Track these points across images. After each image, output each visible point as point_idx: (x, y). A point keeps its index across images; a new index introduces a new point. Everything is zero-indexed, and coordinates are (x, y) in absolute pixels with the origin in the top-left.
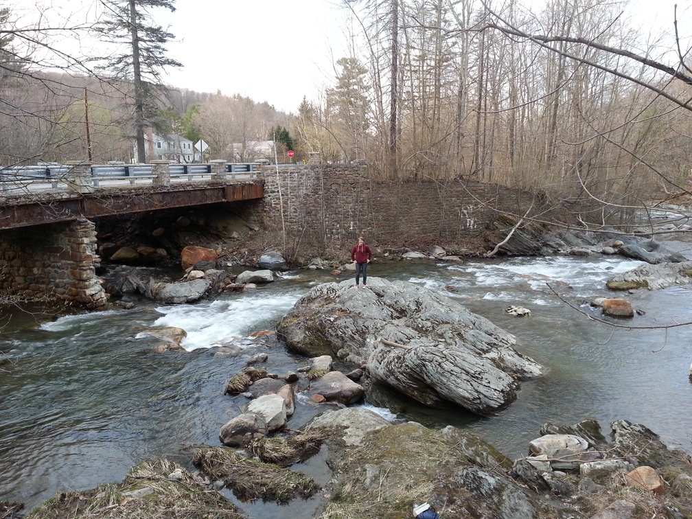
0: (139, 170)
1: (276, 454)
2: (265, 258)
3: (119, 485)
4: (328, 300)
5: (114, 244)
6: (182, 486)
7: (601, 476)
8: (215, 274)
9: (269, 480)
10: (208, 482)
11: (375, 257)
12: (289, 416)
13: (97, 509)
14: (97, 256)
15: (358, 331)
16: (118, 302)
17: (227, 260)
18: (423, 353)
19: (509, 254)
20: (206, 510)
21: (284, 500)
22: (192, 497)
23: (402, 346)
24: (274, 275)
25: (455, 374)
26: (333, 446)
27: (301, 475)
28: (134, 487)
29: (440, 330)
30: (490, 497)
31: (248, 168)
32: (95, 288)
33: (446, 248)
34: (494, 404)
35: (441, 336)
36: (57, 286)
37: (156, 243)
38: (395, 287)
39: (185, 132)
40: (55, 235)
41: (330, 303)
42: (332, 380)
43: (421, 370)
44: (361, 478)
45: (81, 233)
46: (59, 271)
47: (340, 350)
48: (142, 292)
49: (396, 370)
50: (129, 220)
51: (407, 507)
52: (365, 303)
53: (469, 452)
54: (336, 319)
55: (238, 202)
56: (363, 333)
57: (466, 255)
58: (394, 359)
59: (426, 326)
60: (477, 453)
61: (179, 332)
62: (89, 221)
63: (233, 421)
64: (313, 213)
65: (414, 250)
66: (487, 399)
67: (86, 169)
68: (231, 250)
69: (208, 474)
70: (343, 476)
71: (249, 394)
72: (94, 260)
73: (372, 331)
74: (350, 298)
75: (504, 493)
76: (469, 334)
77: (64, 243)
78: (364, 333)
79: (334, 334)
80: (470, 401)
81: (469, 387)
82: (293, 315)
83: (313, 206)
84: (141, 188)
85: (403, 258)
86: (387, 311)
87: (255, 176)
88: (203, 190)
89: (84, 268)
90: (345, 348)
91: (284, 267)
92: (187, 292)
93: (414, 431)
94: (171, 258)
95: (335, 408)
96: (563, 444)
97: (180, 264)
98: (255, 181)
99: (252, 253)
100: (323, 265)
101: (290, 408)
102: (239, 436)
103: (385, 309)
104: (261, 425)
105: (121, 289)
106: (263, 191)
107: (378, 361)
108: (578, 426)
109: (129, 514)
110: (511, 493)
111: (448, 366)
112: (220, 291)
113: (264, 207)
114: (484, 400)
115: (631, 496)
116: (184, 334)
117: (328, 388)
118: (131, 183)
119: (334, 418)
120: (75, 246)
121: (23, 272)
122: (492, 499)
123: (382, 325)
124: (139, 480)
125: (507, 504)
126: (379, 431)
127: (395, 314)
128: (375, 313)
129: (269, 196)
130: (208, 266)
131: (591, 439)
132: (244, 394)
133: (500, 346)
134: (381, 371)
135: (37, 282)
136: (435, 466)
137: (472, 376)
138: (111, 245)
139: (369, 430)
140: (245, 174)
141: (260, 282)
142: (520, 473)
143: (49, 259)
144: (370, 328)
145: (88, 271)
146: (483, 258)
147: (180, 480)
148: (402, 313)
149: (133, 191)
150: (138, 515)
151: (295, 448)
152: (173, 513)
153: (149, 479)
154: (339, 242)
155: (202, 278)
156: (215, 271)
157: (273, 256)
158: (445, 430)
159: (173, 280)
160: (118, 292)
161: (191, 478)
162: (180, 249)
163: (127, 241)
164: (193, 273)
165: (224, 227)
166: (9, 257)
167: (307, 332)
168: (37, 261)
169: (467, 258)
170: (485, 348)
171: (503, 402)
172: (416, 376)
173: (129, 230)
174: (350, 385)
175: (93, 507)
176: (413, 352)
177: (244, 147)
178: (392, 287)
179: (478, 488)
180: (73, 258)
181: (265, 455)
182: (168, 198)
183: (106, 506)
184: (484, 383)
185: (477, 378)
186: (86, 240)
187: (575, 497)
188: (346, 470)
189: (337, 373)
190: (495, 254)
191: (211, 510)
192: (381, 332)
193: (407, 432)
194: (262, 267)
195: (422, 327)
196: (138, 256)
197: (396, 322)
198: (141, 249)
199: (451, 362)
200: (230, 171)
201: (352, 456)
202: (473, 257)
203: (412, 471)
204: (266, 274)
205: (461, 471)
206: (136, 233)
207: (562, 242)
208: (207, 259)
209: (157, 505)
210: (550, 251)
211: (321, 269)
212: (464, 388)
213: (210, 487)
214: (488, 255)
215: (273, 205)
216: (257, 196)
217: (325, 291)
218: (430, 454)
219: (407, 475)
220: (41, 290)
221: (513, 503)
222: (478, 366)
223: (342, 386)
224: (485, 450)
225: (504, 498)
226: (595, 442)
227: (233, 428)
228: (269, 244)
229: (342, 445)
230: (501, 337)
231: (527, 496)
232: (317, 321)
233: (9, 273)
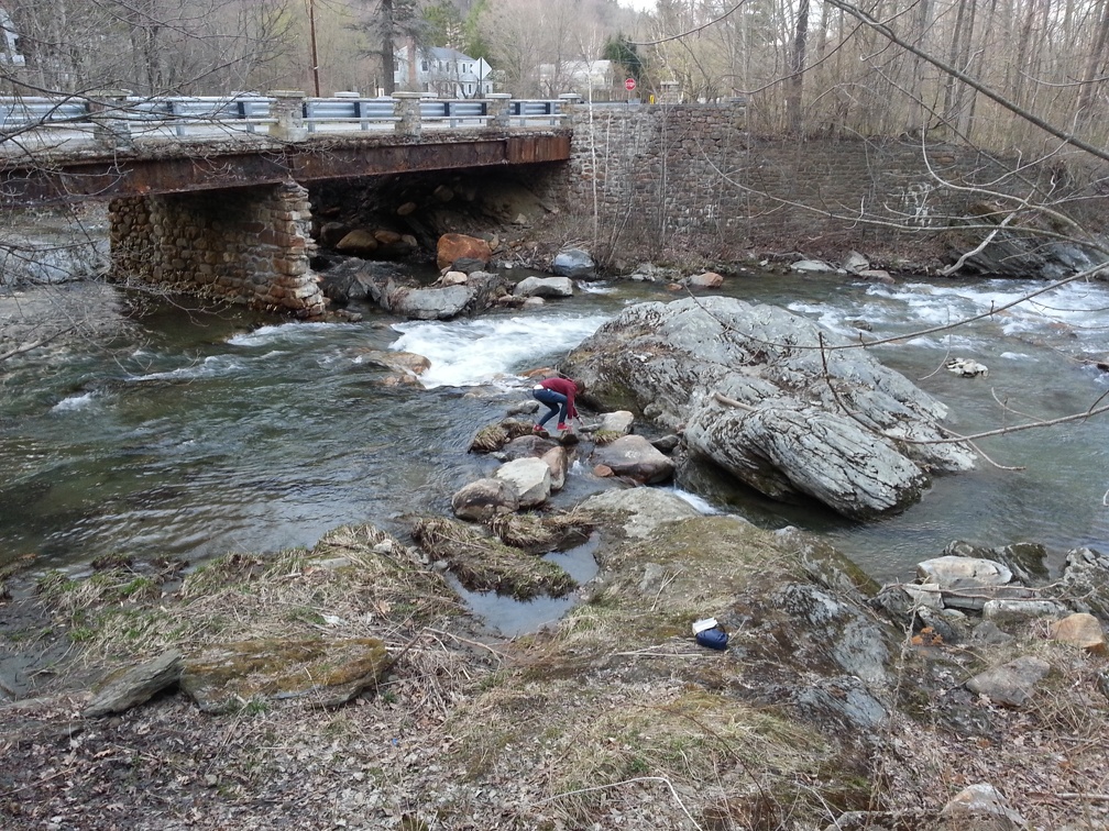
0: (375, 108)
1: (524, 537)
2: (563, 259)
3: (308, 552)
4: (645, 329)
5: (341, 225)
6: (390, 561)
7: (1013, 622)
8: (483, 279)
9: (507, 568)
10: (427, 561)
11: (744, 266)
12: (554, 492)
13: (276, 577)
14: (312, 241)
15: (680, 379)
16: (340, 311)
17: (506, 258)
18: (773, 419)
19: (984, 272)
20: (416, 594)
21: (525, 596)
22: (400, 575)
23: (749, 407)
24: (575, 287)
25: (821, 454)
26: (608, 536)
27: (553, 567)
28: (327, 555)
29: (816, 387)
30: (823, 627)
31: (547, 109)
32: (308, 287)
33: (871, 256)
34: (878, 505)
35: (817, 397)
36: (256, 281)
37: (402, 226)
38: (756, 315)
39: (469, 44)
40: (253, 206)
41: (647, 333)
42: (628, 446)
43: (767, 444)
44: (635, 580)
45: (288, 204)
46: (260, 260)
47: (649, 406)
48: (375, 298)
49: (727, 441)
50: (364, 188)
51: (687, 622)
52: (700, 338)
53: (813, 566)
54: (649, 358)
55: (528, 165)
56: (688, 384)
57: (905, 270)
58: (727, 425)
59: (794, 380)
60: (824, 569)
61: (420, 361)
62: (299, 186)
63: (469, 487)
64: (648, 187)
65: (811, 258)
66: (867, 496)
67: (295, 104)
68: (512, 243)
69: (427, 551)
70: (612, 575)
71: (502, 455)
72: (307, 246)
73: (703, 381)
74: (678, 329)
75: (848, 626)
76: (863, 398)
77: (264, 216)
78: (691, 383)
79: (642, 381)
80: (838, 496)
81: (841, 476)
82: (586, 348)
83: (649, 176)
84: (377, 138)
85: (790, 270)
86: (735, 352)
87: (558, 123)
88: (472, 144)
89: (293, 257)
90: (657, 402)
91: (593, 275)
92: (439, 303)
93: (731, 527)
94: (423, 251)
95: (624, 486)
96: (970, 572)
97: (435, 260)
98: (557, 131)
99: (544, 249)
100: (655, 275)
101: (557, 479)
102: (476, 507)
103: (732, 348)
104: (508, 496)
105: (347, 293)
106: (569, 148)
107: (702, 425)
108: (1007, 550)
109: (314, 587)
110: (859, 627)
111: (810, 441)
112: (488, 305)
113: (569, 174)
114: (861, 496)
115: (1048, 653)
116: (426, 364)
117: (619, 458)
118: (363, 128)
119: (619, 498)
120: (279, 223)
121: (210, 257)
122: (826, 630)
123: (722, 372)
124: (334, 548)
125: (847, 641)
126: (679, 522)
127: (749, 358)
128: (716, 352)
129: (579, 157)
130: (474, 265)
131: (1025, 570)
132: (496, 454)
133: (914, 420)
134: (704, 441)
135: (229, 275)
136: (748, 576)
137: (849, 460)
138: (338, 225)
139: (665, 520)
140: (545, 118)
141: (551, 296)
142: (884, 603)
143: (245, 241)
144: (701, 376)
145: (299, 262)
146: (934, 276)
147: (388, 553)
148: (761, 357)
149: (364, 141)
150: (325, 589)
151: (552, 531)
152: (371, 593)
153: (347, 547)
154: (686, 239)
155: (463, 283)
156: (485, 274)
157: (575, 256)
158: (782, 531)
159: (423, 284)
160: (342, 296)
161: (403, 553)
162: (436, 237)
163: (362, 220)
164: (451, 275)
165: (506, 206)
166: (190, 235)
167: (601, 375)
168: (229, 242)
169: (903, 275)
170: (887, 421)
171: (894, 503)
172: (757, 452)
173: (364, 205)
174: (655, 457)
175: (271, 574)
176: (758, 416)
177: (558, 71)
178: (751, 316)
179: (806, 613)
180: (277, 241)
181: (508, 535)
182: (417, 155)
183: (286, 573)
184: (867, 472)
185: (857, 463)
186: (295, 216)
187: (962, 646)
188: (617, 568)
189: (637, 438)
190: (958, 271)
191: (422, 595)
192: (718, 384)
193: (720, 529)
194: (557, 272)
195: (788, 381)
196: (376, 245)
197: (746, 370)
198: (380, 234)
199: (818, 437)
200: (518, 112)
201: (630, 551)
202: (917, 273)
203: (711, 579)
204: (562, 284)
205: (786, 587)
206: (375, 208)
207: (1085, 257)
208: (474, 255)
209: (352, 580)
210: (1060, 271)
211: (650, 280)
212: (833, 476)
213: (428, 567)
214: (944, 273)
215: (583, 173)
216: (558, 155)
217: (643, 315)
218: (748, 560)
219: (702, 583)
220: (235, 285)
221: (857, 639)
222: (863, 445)
223: (641, 457)
224: (838, 566)
225: (845, 632)
226: (1029, 575)
227: (469, 496)
228: (571, 237)
229: (621, 535)
230: (922, 405)
231: (884, 634)
232: (618, 358)
233: (191, 259)
